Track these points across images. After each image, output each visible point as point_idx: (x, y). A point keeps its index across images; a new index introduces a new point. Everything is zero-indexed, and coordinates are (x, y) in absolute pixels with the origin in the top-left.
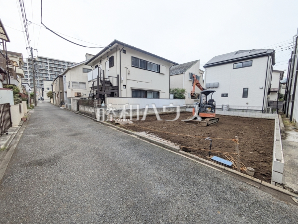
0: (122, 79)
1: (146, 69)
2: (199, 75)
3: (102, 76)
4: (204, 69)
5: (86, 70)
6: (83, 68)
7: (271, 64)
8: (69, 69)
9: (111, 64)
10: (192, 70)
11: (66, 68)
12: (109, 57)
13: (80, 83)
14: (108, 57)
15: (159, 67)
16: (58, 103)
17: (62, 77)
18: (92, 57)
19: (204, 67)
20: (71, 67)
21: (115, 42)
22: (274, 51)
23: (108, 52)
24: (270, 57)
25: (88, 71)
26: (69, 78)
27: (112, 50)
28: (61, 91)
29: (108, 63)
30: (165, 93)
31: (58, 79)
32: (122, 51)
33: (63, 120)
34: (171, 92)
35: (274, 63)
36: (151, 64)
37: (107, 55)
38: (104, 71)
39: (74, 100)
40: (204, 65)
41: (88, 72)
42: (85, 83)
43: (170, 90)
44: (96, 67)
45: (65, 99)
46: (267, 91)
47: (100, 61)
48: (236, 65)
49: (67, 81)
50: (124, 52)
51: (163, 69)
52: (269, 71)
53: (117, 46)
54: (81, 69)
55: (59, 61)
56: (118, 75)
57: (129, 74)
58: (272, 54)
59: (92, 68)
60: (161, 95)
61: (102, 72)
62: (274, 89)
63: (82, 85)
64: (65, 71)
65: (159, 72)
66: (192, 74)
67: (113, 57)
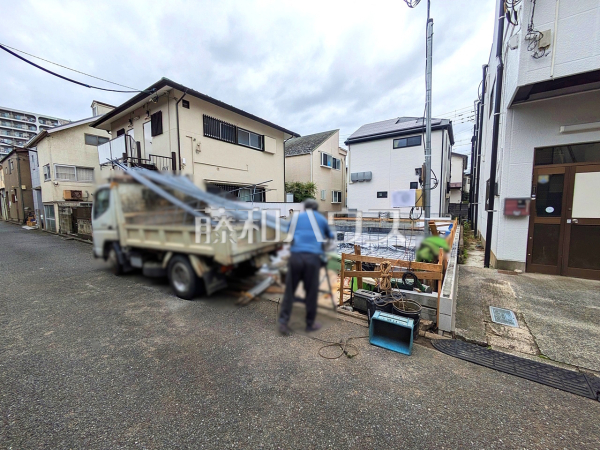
0: (184, 161)
1: (236, 143)
2: (339, 158)
3: (135, 155)
4: (346, 148)
5: (94, 140)
6: (86, 135)
7: (449, 143)
8: (45, 135)
9: (157, 130)
10: (325, 148)
11: (38, 131)
12: (152, 113)
13: (78, 168)
14: (148, 112)
15: (261, 139)
16: (14, 215)
17: (25, 151)
18: (110, 110)
19: (347, 143)
20: (50, 130)
21: (164, 82)
22: (451, 122)
23: (148, 103)
24: (446, 132)
25: (100, 141)
26: (46, 155)
27: (156, 99)
28: (24, 187)
29: (148, 126)
30: (276, 191)
31: (15, 156)
32: (181, 103)
33: (30, 255)
34: (287, 189)
35: (452, 143)
36: (246, 134)
37: (146, 109)
38: (138, 144)
39: (62, 209)
40: (346, 140)
41: (99, 144)
42: (92, 169)
43: (285, 185)
44: (120, 133)
45: (36, 207)
46: (444, 187)
47: (131, 121)
48: (397, 142)
49: (42, 164)
50: (186, 105)
51: (271, 144)
52: (446, 154)
53: (169, 91)
54: (80, 136)
55: (15, 114)
56: (174, 154)
57: (198, 151)
58: (448, 127)
59: (110, 136)
60: (269, 196)
61: (135, 146)
62: (456, 184)
63: (83, 174)
64: (34, 138)
65: (263, 150)
66: (325, 156)
67: (160, 113)
